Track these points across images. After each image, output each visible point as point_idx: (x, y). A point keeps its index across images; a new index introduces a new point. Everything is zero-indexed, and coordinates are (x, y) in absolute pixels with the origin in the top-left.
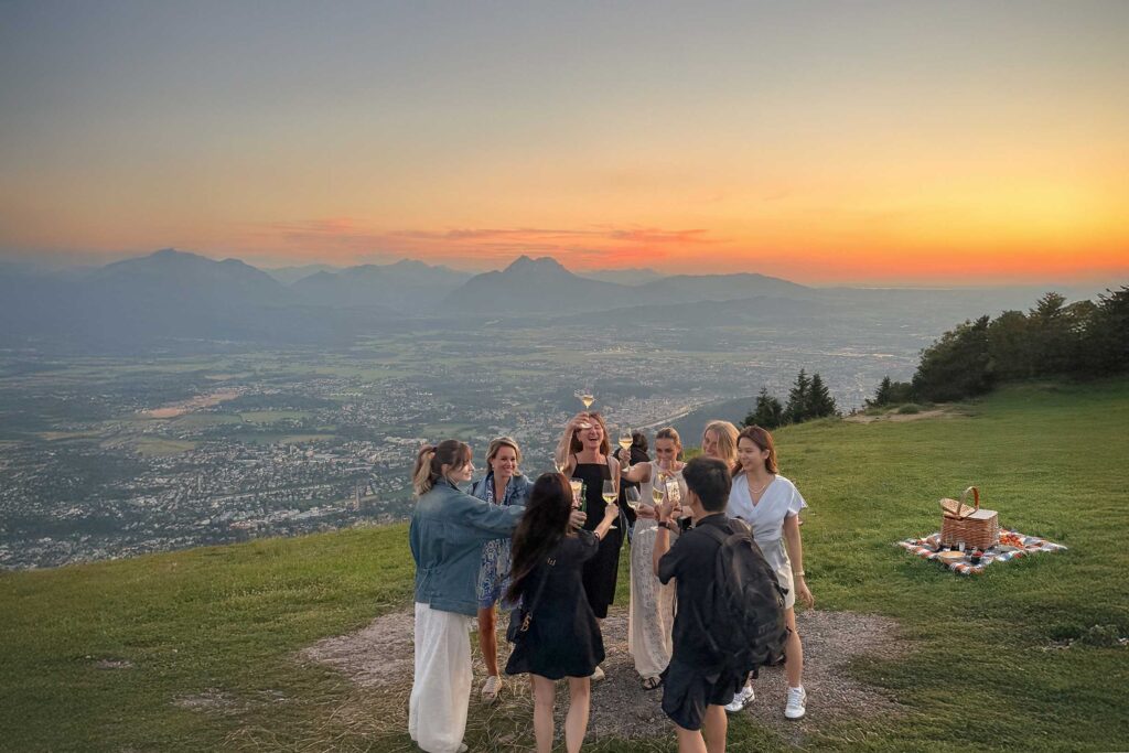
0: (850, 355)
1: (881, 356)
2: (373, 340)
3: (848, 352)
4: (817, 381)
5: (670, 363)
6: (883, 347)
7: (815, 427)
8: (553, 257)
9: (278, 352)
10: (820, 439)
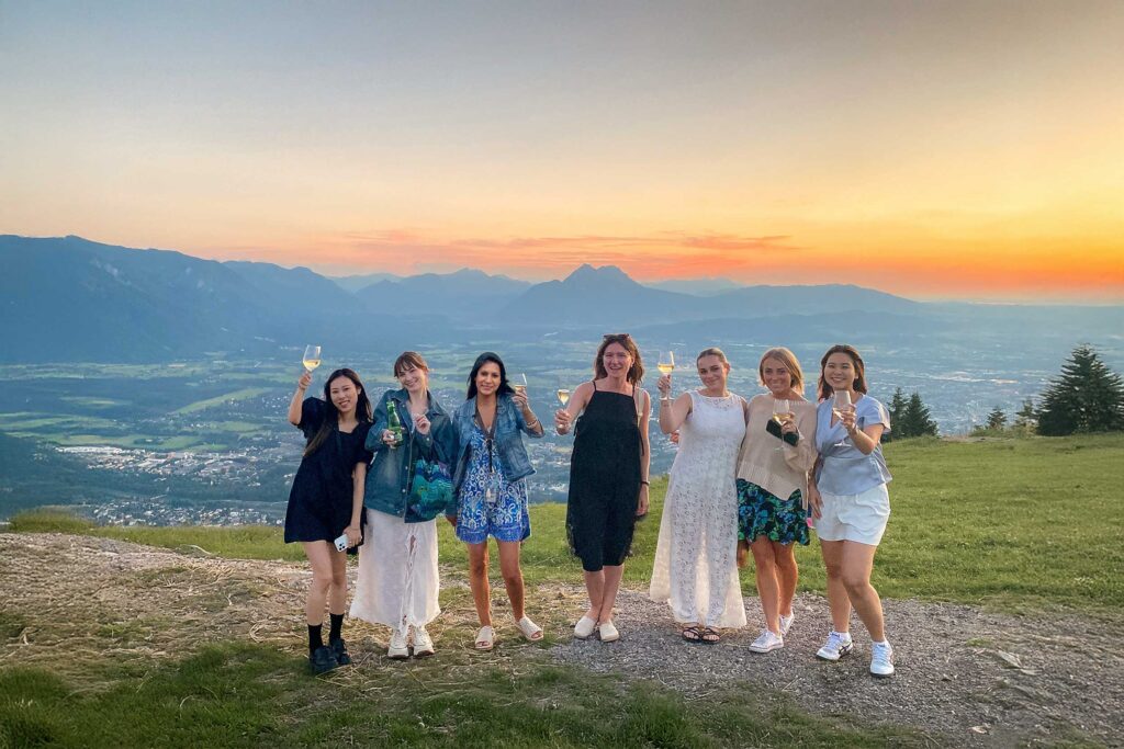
0: (962, 379)
1: (1000, 382)
2: (433, 349)
3: (960, 376)
4: (916, 401)
5: (747, 382)
6: (1003, 372)
7: (904, 445)
8: (617, 266)
9: (342, 359)
10: (908, 457)
